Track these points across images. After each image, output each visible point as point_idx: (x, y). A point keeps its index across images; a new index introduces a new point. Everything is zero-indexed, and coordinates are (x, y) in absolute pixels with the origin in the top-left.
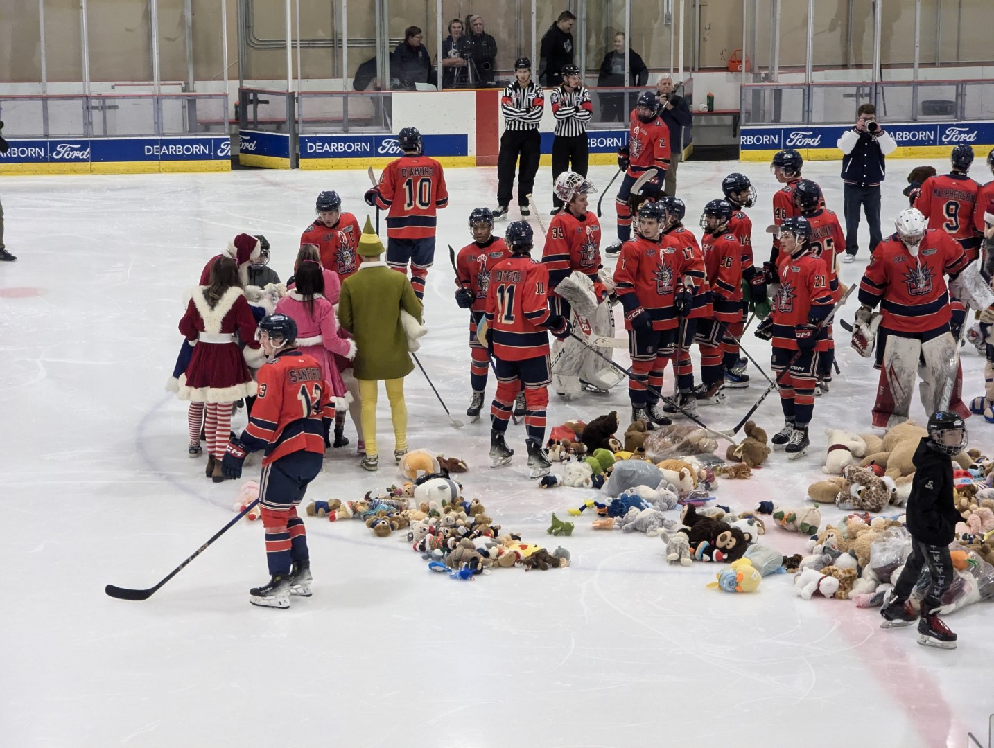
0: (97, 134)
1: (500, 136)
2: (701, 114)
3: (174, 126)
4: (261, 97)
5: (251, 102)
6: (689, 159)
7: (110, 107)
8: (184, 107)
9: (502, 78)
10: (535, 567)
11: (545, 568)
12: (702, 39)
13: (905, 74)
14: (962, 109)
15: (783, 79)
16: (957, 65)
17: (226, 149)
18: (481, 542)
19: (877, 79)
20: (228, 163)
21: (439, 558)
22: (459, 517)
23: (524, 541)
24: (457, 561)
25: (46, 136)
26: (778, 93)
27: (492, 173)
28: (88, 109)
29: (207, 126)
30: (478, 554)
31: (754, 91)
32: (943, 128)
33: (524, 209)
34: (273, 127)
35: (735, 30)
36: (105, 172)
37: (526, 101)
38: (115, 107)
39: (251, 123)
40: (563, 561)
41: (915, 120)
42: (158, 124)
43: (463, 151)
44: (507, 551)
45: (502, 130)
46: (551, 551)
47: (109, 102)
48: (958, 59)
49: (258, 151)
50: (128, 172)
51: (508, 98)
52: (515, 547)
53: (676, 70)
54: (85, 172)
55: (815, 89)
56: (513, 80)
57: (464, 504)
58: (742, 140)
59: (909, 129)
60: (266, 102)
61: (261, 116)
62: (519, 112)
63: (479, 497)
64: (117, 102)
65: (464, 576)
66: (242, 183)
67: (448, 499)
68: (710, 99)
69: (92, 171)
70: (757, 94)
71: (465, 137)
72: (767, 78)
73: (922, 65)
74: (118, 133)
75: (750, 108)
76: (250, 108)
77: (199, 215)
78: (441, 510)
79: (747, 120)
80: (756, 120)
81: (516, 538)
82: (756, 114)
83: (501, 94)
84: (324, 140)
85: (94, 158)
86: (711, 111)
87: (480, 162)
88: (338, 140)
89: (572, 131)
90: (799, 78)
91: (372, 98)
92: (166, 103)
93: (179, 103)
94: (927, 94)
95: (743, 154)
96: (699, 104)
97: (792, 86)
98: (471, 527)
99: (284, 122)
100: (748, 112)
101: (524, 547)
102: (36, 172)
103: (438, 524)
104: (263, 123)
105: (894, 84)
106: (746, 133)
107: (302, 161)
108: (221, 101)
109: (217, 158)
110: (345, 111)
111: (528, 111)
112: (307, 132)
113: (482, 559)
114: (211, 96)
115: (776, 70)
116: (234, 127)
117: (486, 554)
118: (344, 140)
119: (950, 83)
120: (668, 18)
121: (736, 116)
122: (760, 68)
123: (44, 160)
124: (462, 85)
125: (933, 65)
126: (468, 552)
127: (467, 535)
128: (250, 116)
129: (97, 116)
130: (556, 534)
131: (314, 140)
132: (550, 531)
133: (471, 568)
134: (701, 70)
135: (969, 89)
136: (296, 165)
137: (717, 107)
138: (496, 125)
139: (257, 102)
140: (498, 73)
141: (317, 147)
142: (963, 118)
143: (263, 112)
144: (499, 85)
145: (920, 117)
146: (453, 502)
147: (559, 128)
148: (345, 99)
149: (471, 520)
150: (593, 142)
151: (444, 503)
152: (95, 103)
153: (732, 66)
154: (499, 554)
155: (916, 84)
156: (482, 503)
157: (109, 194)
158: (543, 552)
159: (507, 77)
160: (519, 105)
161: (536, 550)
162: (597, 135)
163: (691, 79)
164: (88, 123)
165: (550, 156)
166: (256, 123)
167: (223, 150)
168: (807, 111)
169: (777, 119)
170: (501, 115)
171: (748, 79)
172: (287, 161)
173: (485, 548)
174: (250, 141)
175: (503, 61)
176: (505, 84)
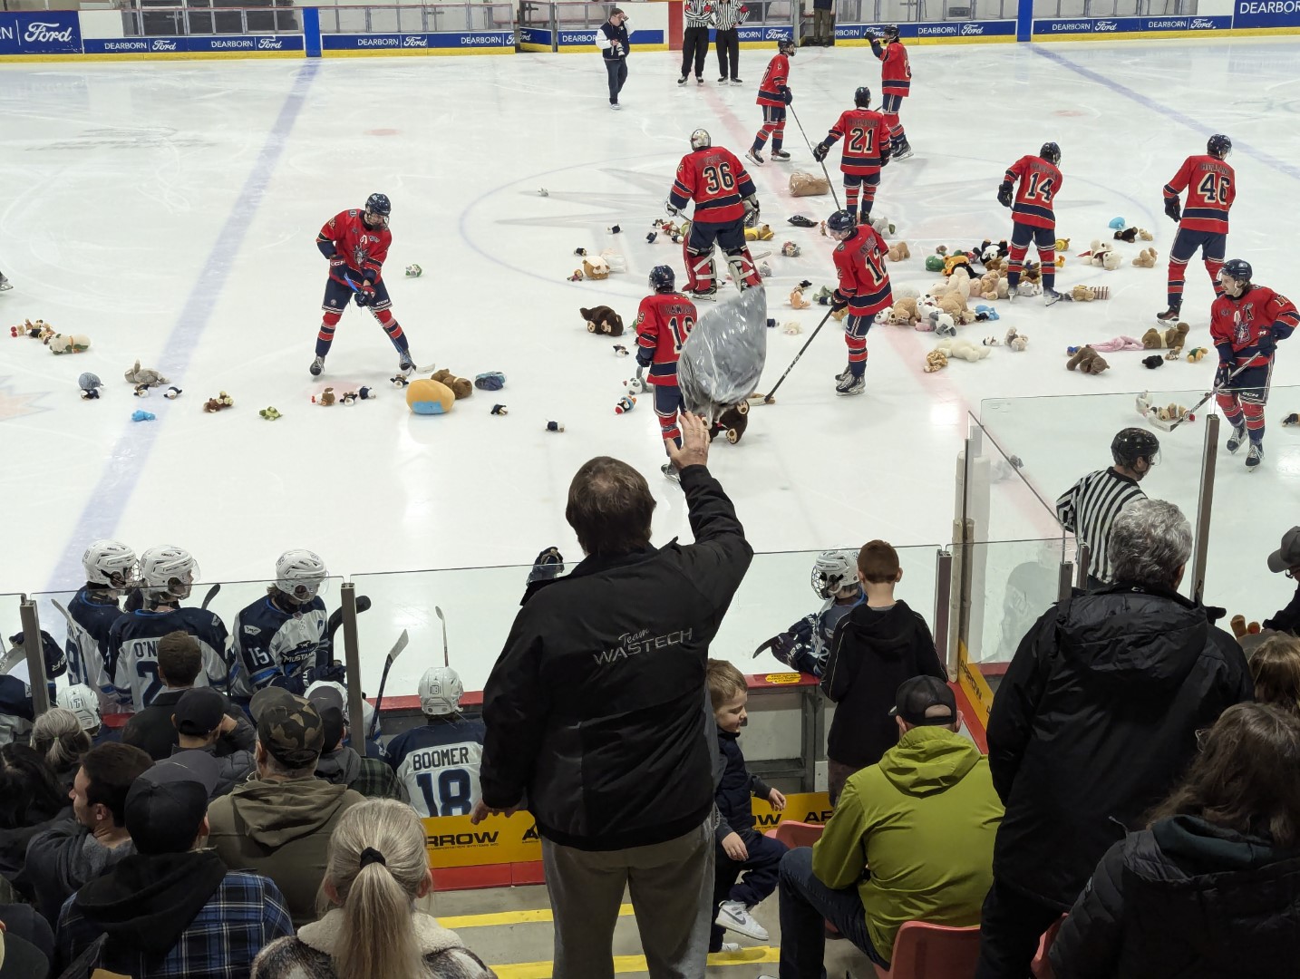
0: (431, 30)
1: (684, 31)
3: (479, 25)
4: (533, 6)
5: (527, 9)
7: (439, 13)
8: (485, 13)
14: (974, 13)
17: (512, 39)
20: (513, 48)
25: (399, 31)
26: (859, 2)
27: (679, 55)
28: (425, 14)
29: (499, 25)
32: (963, 25)
33: (700, 78)
34: (542, 25)
36: (437, 55)
37: (700, 7)
38: (443, 13)
39: (527, 22)
41: (945, 20)
42: (469, 23)
43: (661, 41)
45: (685, 28)
47: (438, 9)
49: (532, 41)
50: (451, 54)
51: (688, 6)
54: (424, 54)
58: (837, 33)
59: (941, 25)
60: (537, 9)
61: (533, 19)
62: (694, 16)
64: (444, 9)
66: (523, 62)
69: (428, 54)
70: (846, 3)
71: (662, 32)
74: (445, 29)
75: (841, 12)
76: (527, 13)
77: (495, 82)
79: (839, 20)
80: (845, 20)
82: (845, 16)
84: (573, 34)
85: (430, 45)
87: (671, 48)
88: (582, 33)
89: (728, 28)
91: (603, 6)
92: (474, 11)
93: (481, 10)
95: (837, 41)
99: (548, 22)
100: (839, 15)
102: (394, 55)
104: (535, 22)
106: (839, 28)
107: (560, 47)
108: (508, 9)
109: (506, 45)
110: (587, 15)
111: (701, 14)
112: (563, 28)
114: (502, 6)
116: (516, 25)
118: (586, 33)
123: (399, 47)
128: (527, 18)
129: (430, 18)
131: (567, 34)
136: (556, 50)
139: (531, 9)
141: (569, 38)
142: (974, 18)
143: (535, 16)
145: (948, 18)
148: (586, 7)
150: (741, 35)
152: (430, 10)
157: (439, 69)
160: (696, 10)
162: (745, 30)
164: (425, 23)
166: (530, 23)
167: (510, 41)
168: (877, 14)
169: (858, 20)
170: (684, 17)
172: (550, 47)
174: (527, 34)
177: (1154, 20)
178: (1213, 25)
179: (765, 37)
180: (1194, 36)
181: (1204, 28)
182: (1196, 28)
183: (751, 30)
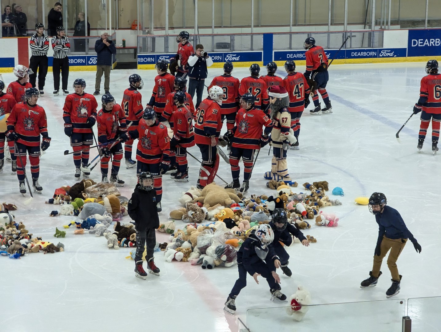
1: (29, 58)
2: (120, 48)
6: (115, 68)
9: (29, 32)
10: (48, 252)
11: (53, 252)
12: (119, 15)
13: (209, 31)
14: (233, 46)
15: (156, 33)
16: (231, 27)
18: (23, 241)
19: (197, 33)
21: (4, 249)
22: (13, 230)
23: (43, 241)
24: (13, 250)
26: (154, 39)
30: (22, 247)
31: (143, 38)
32: (226, 54)
33: (41, 91)
35: (134, 11)
37: (41, 42)
40: (61, 249)
41: (213, 51)
44: (35, 245)
45: (30, 55)
46: (56, 244)
48: (231, 25)
51: (32, 41)
52: (39, 243)
53: (108, 29)
55: (170, 38)
56: (35, 33)
57: (15, 224)
58: (139, 60)
59: (211, 55)
62: (38, 48)
63: (23, 221)
65: (16, 257)
67: (8, 222)
68: (124, 42)
70: (144, 40)
71: (13, 59)
72: (149, 33)
73: (215, 27)
75: (141, 46)
78: (5, 227)
79: (140, 51)
80: (144, 51)
81: (39, 239)
82: (144, 49)
83: (29, 39)
86: (124, 47)
89: (61, 56)
90: (162, 33)
94: (218, 40)
95: (139, 66)
96: (119, 44)
97: (160, 36)
98: (19, 235)
100: (140, 48)
101: (43, 243)
103: (3, 234)
105: (204, 35)
106: (140, 57)
111: (42, 47)
113: (24, 249)
115: (153, 29)
117: (26, 247)
119: (228, 35)
120: (104, 6)
121: (135, 49)
122: (146, 28)
124: (11, 35)
125: (220, 27)
126: (18, 246)
127: (17, 238)
130: (58, 237)
132: (55, 236)
133: (19, 253)
134: (119, 29)
135: (236, 38)
137: (127, 46)
138: (28, 53)
140: (27, 30)
142: (233, 50)
144: (28, 35)
145: (216, 50)
146: (11, 223)
147: (55, 55)
149: (19, 231)
151: (6, 224)
153: (133, 27)
154: (32, 246)
155: (213, 35)
156: (24, 224)
158: (52, 245)
159: (32, 32)
160: (38, 44)
161: (49, 244)
162: (73, 58)
163: (115, 33)
165: (52, 67)
168: (166, 47)
169: (153, 51)
170: (30, 49)
171: (140, 33)
173: (25, 244)
175: (30, 24)
176: (31, 35)
177: (354, 51)
178: (394, 54)
179: (88, 63)
180: (382, 62)
181: (389, 56)
182: (383, 57)
183: (78, 58)
